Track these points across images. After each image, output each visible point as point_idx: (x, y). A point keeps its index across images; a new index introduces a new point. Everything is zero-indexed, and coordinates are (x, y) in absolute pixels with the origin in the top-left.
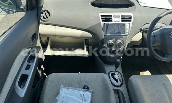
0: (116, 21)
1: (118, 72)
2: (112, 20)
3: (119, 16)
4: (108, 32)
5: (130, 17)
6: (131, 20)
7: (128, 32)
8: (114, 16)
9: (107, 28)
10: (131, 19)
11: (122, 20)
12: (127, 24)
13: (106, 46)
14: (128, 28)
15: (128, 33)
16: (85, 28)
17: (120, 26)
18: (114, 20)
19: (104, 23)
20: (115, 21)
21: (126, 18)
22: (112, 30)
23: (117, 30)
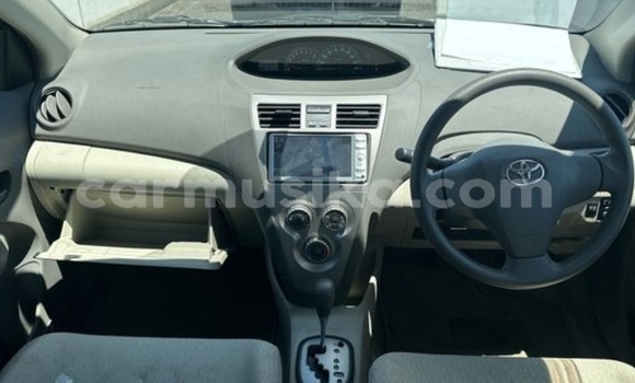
0: (315, 123)
1: (337, 342)
2: (298, 122)
3: (329, 107)
4: (285, 168)
5: (375, 109)
6: (376, 123)
7: (364, 166)
8: (308, 106)
9: (279, 150)
10: (377, 116)
11: (338, 122)
12: (359, 135)
13: (283, 225)
14: (364, 152)
15: (365, 174)
16: (199, 153)
17: (333, 146)
18: (307, 121)
19: (269, 134)
20: (311, 123)
21: (356, 113)
22: (301, 160)
23: (322, 160)
